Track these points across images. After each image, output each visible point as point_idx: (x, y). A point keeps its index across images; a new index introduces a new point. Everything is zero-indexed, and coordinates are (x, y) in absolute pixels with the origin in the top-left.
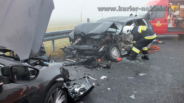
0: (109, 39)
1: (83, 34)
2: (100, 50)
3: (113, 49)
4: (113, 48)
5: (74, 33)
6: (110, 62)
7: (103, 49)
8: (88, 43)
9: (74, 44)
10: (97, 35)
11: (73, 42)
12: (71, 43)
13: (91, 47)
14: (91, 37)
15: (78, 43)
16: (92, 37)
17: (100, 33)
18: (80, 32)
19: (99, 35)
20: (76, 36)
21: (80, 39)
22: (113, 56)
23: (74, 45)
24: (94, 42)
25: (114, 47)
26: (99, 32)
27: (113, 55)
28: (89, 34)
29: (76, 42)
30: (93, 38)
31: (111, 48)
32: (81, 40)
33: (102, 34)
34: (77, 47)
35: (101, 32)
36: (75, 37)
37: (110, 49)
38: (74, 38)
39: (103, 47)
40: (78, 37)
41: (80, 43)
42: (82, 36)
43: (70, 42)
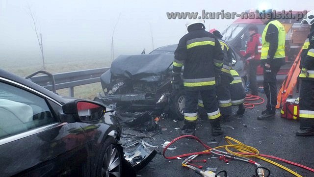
1: (127, 75)
2: (159, 101)
3: (181, 99)
4: (181, 97)
5: (111, 72)
6: (175, 121)
7: (164, 98)
8: (136, 90)
9: (110, 92)
10: (153, 76)
11: (109, 89)
12: (106, 90)
13: (142, 97)
14: (141, 80)
15: (118, 90)
16: (144, 79)
18: (122, 71)
19: (155, 75)
20: (115, 78)
21: (121, 84)
22: (180, 110)
23: (110, 94)
24: (148, 89)
25: (183, 96)
26: (155, 70)
28: (137, 75)
29: (115, 89)
30: (144, 81)
31: (176, 97)
32: (123, 85)
33: (162, 73)
34: (117, 97)
35: (160, 71)
36: (113, 81)
38: (111, 82)
39: (163, 96)
40: (118, 79)
41: (122, 91)
42: (126, 77)
43: (103, 89)
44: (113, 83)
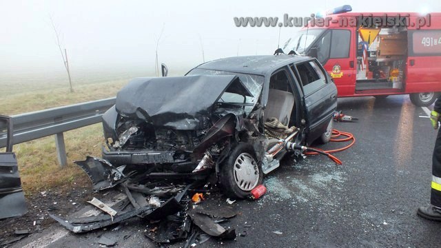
0: (224, 130)
1: (141, 116)
2: (199, 167)
3: (239, 161)
4: (239, 158)
5: (117, 110)
6: (231, 202)
7: (208, 161)
8: (160, 141)
9: (117, 144)
10: (187, 119)
11: (116, 139)
12: (110, 140)
13: (169, 157)
14: (165, 125)
15: (128, 141)
16: (170, 124)
17: (195, 111)
18: (132, 108)
19: (190, 117)
20: (124, 120)
21: (134, 129)
22: (238, 184)
23: (117, 149)
24: (179, 140)
25: (242, 155)
27: (240, 181)
28: (159, 115)
29: (124, 138)
30: (172, 129)
31: (231, 158)
32: (138, 132)
33: (202, 113)
34: (126, 154)
35: (199, 109)
36: (120, 125)
37: (230, 161)
38: (116, 127)
39: (206, 156)
40: (127, 122)
41: (135, 143)
42: (141, 119)
43: (107, 137)
44: (121, 129)
